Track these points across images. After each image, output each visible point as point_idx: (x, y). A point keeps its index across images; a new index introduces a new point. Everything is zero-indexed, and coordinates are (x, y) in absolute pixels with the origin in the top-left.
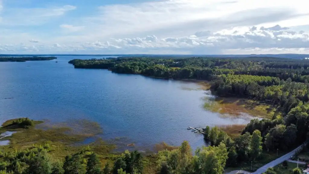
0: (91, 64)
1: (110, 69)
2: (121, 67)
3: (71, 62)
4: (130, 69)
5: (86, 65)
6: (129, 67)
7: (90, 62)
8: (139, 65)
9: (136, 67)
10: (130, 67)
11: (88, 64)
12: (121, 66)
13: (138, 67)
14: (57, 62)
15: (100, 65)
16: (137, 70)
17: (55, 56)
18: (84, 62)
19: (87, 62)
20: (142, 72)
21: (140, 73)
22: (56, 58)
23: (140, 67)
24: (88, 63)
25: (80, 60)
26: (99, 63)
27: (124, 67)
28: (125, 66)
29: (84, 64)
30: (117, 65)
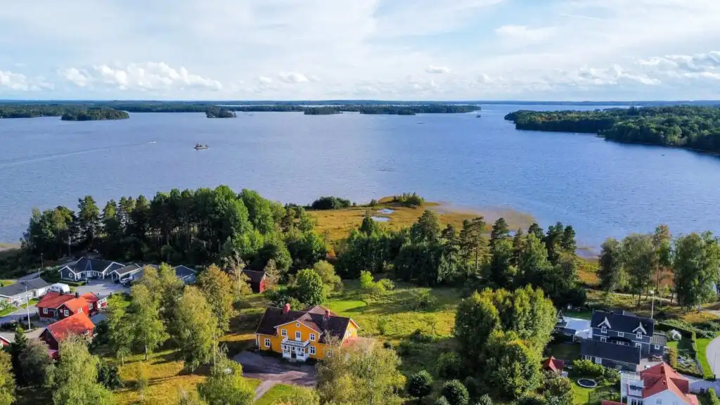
0: (557, 119)
1: (603, 134)
2: (630, 128)
3: (509, 117)
4: (656, 134)
5: (543, 122)
6: (652, 128)
7: (555, 117)
8: (685, 124)
9: (672, 128)
10: (656, 129)
11: (547, 121)
12: (630, 124)
13: (678, 128)
14: (479, 116)
15: (578, 122)
16: (676, 138)
17: (478, 105)
18: (541, 117)
19: (547, 116)
20: (689, 140)
21: (683, 143)
22: (478, 109)
23: (687, 129)
24: (550, 119)
25: (532, 113)
26: (577, 119)
27: (638, 127)
28: (642, 127)
29: (539, 120)
30: (620, 123)
